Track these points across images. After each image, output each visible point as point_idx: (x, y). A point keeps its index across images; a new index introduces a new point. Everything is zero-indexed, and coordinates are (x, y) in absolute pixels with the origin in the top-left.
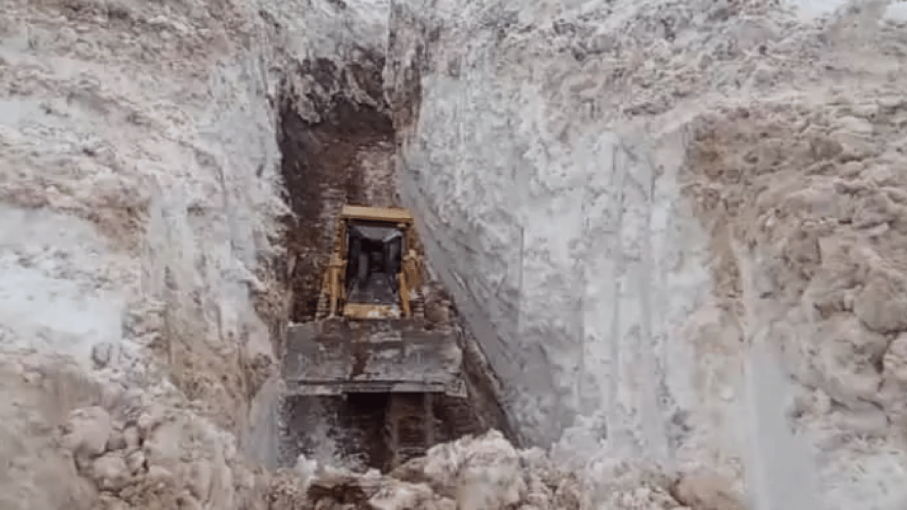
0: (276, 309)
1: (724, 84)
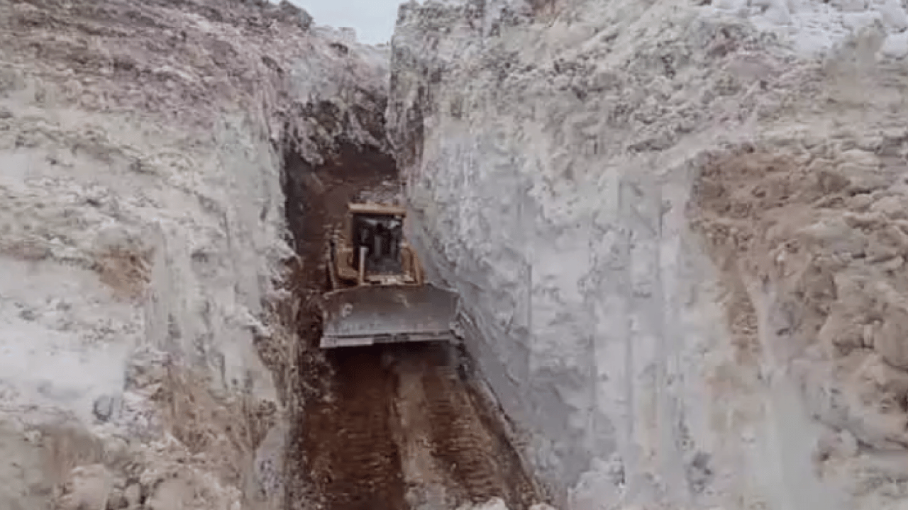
0: (281, 354)
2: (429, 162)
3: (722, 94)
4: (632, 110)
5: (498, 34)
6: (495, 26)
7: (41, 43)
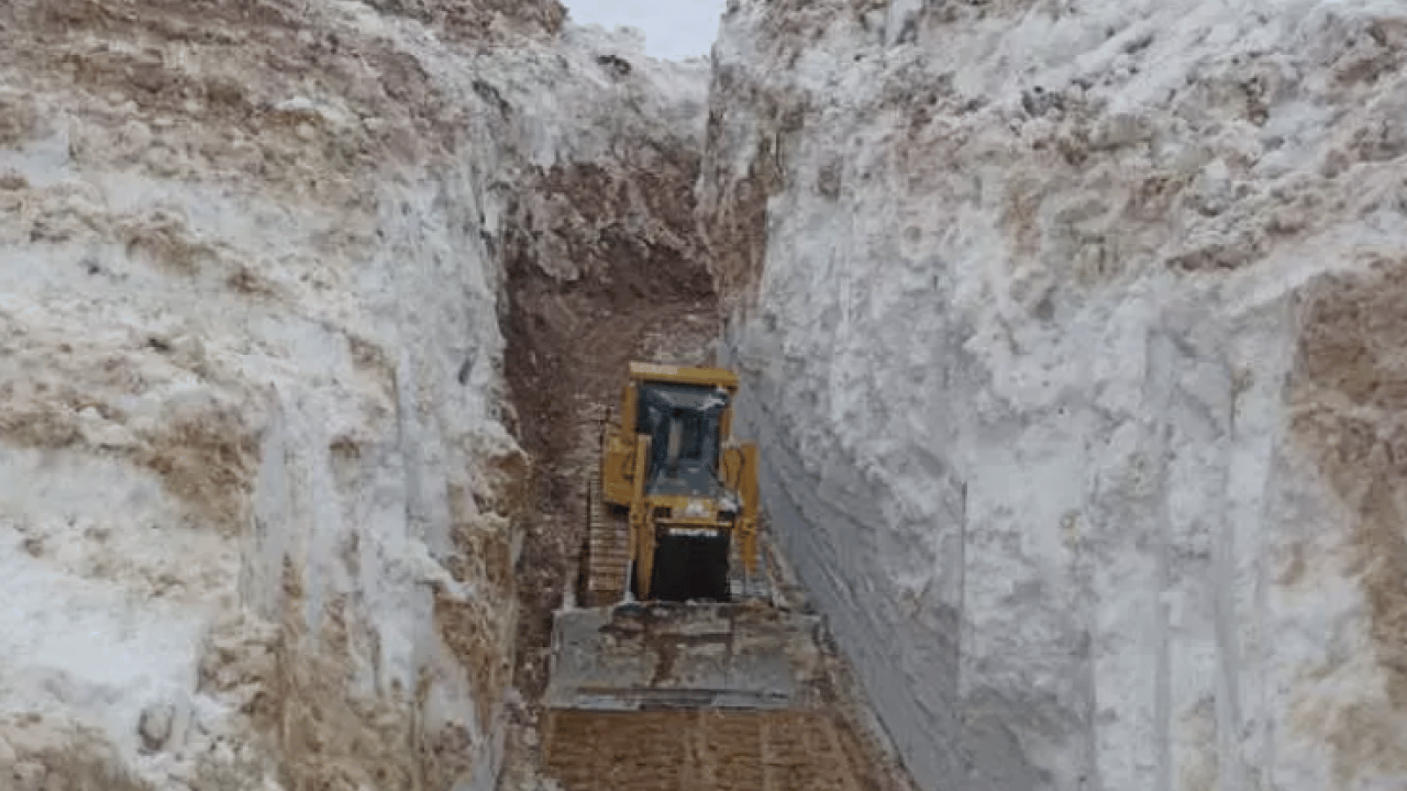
0: (484, 636)
1: (1373, 207)
2: (776, 282)
3: (1364, 157)
4: (1178, 186)
5: (914, 39)
6: (910, 25)
7: (84, 55)
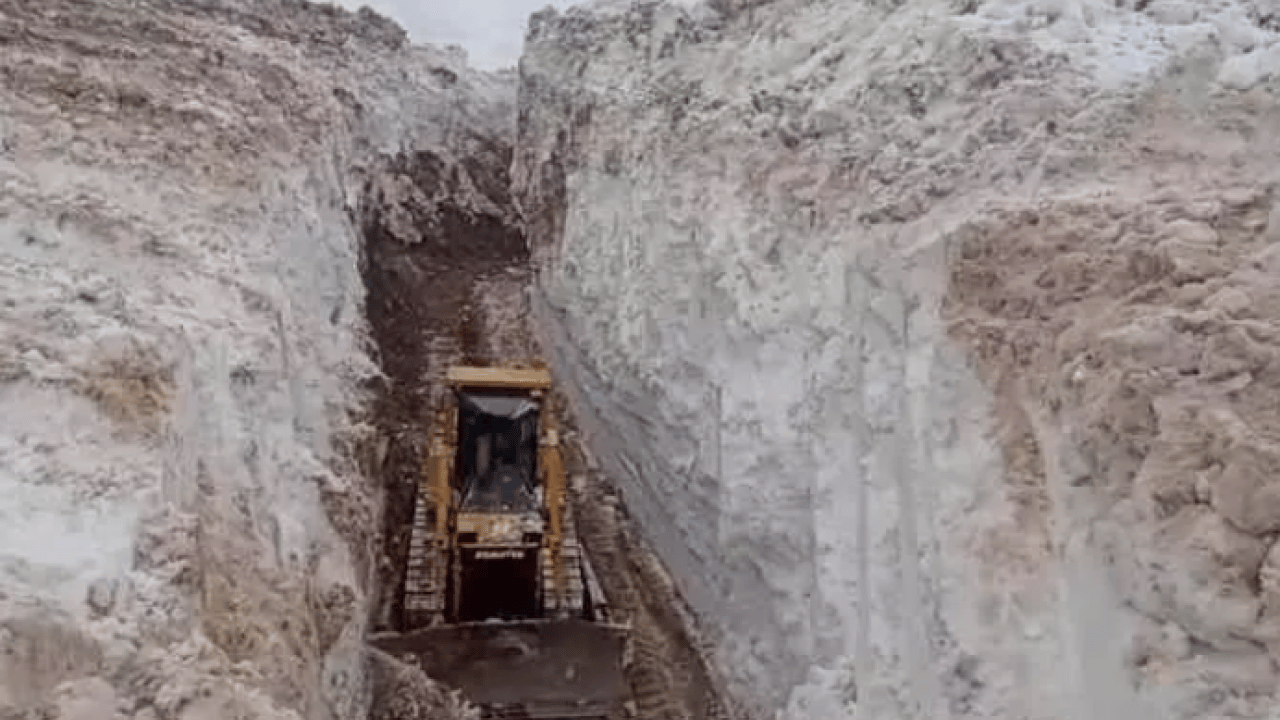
0: (360, 517)
1: (999, 176)
2: (574, 240)
3: (991, 141)
5: (671, 55)
6: (668, 44)
